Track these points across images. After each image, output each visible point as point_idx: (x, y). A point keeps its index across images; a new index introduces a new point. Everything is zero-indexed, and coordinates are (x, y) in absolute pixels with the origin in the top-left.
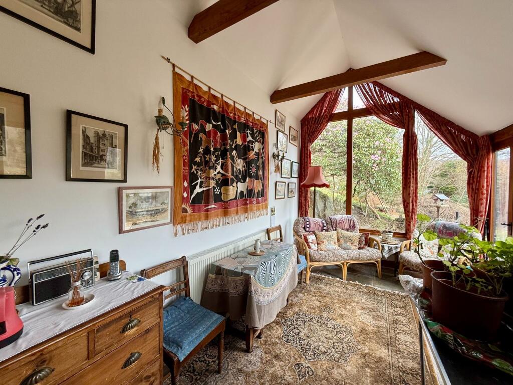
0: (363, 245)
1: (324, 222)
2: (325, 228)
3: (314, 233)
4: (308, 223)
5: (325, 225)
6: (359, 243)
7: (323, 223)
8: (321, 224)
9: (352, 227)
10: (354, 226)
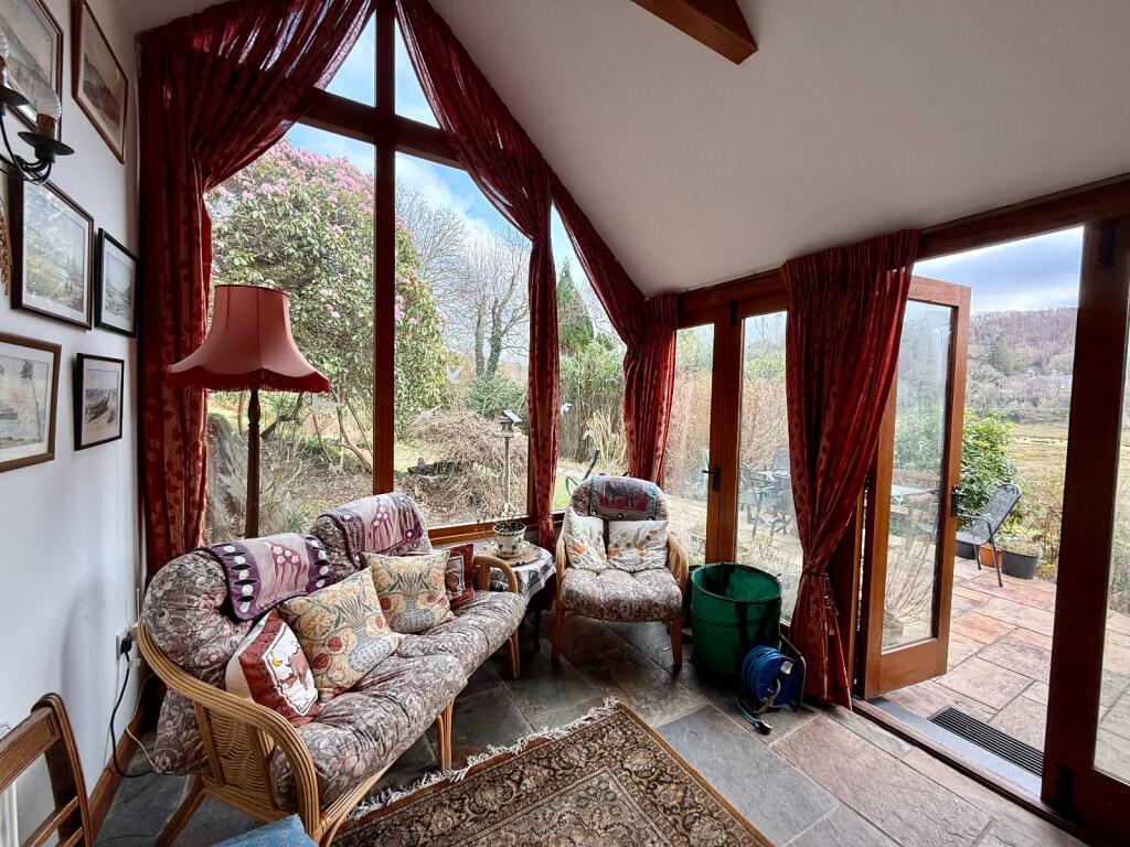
0: (460, 587)
1: (315, 543)
2: (325, 570)
3: (282, 613)
4: (244, 575)
5: (323, 555)
6: (447, 587)
7: (313, 552)
8: (306, 560)
9: (411, 534)
10: (417, 531)
